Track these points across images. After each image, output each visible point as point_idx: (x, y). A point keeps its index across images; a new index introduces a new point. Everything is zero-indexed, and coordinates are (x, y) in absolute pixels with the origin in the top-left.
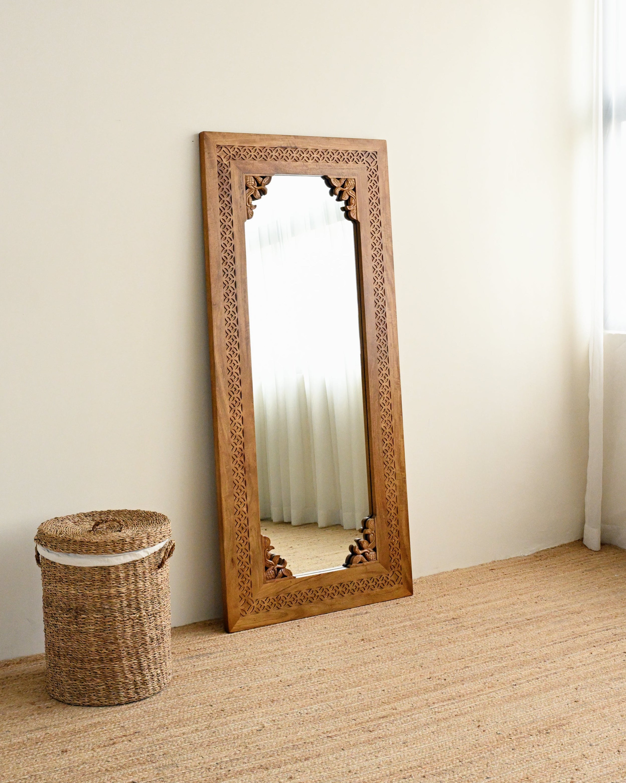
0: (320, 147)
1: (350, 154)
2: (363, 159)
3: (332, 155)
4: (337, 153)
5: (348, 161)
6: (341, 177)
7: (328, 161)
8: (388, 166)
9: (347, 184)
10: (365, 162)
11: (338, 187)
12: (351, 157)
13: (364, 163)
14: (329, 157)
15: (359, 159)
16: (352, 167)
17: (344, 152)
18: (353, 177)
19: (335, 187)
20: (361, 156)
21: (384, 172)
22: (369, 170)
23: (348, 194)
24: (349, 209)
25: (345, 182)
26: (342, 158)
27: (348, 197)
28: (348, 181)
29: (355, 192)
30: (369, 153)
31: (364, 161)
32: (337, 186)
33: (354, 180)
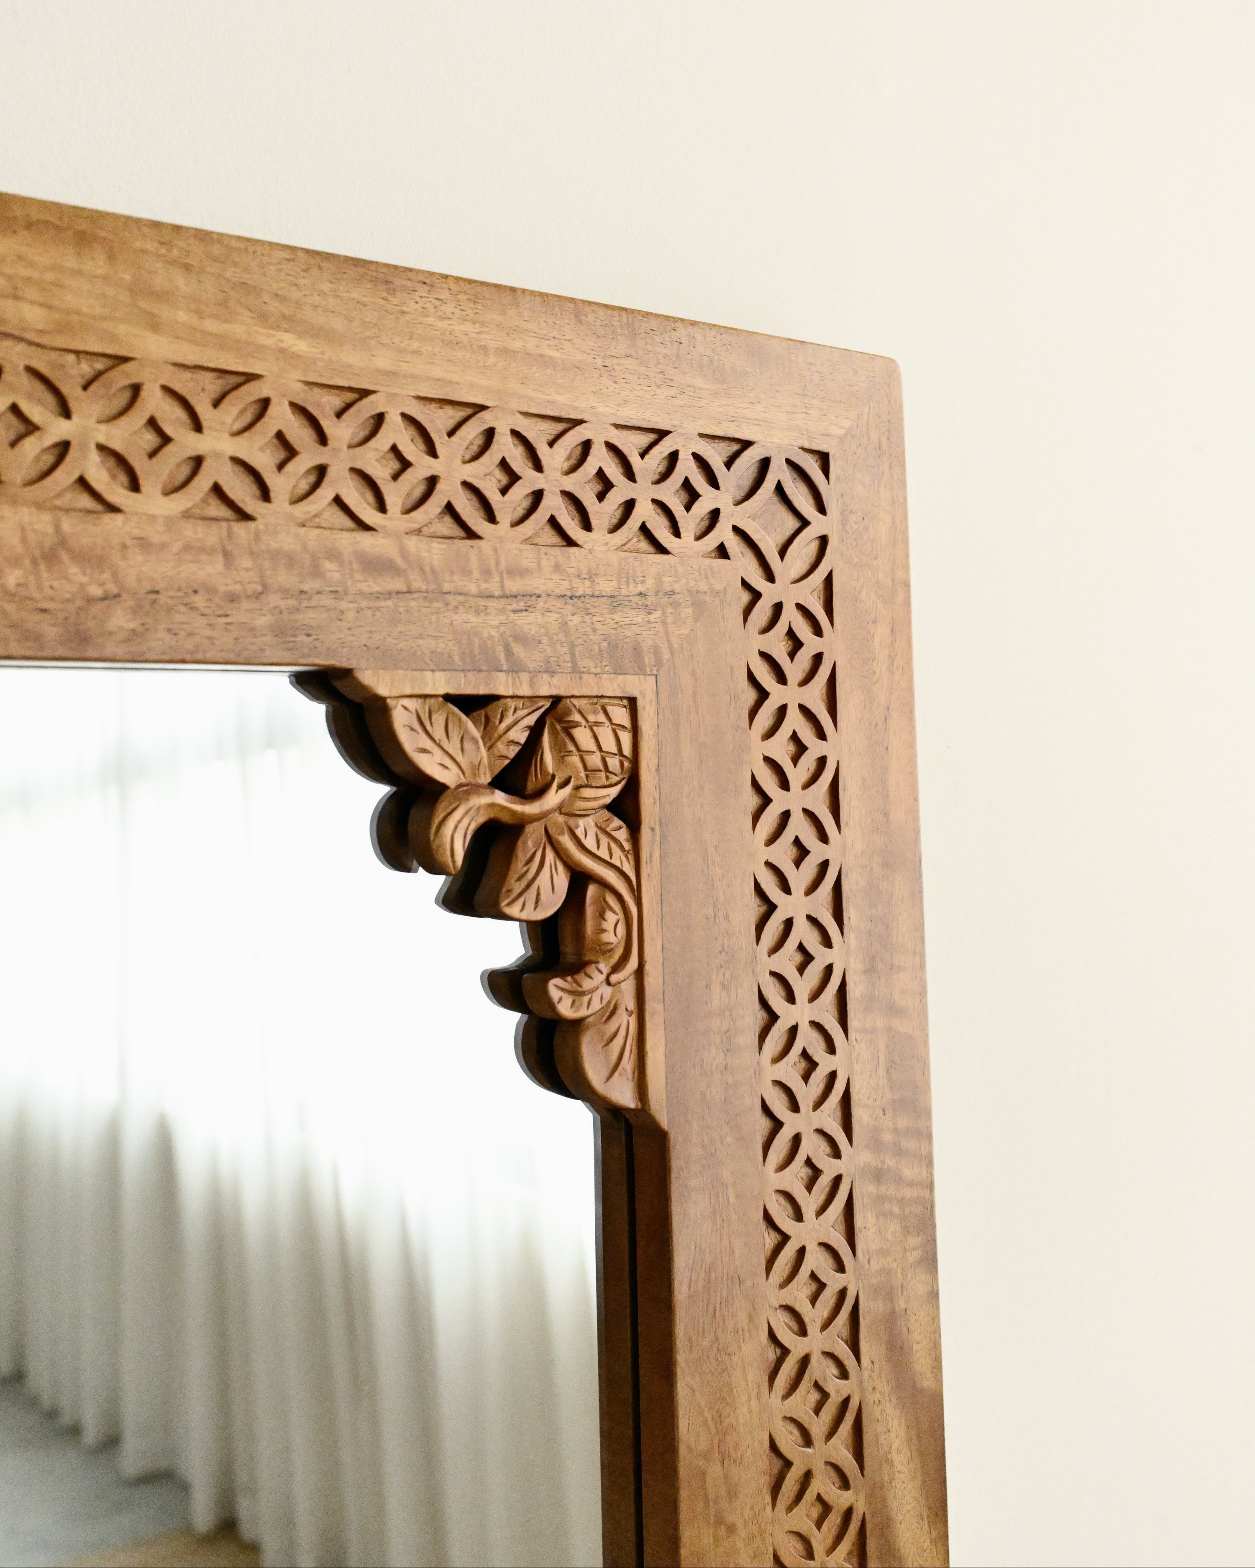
0: (283, 352)
1: (600, 458)
2: (715, 515)
3: (412, 449)
4: (472, 432)
5: (570, 524)
6: (501, 685)
7: (368, 514)
8: (907, 585)
9: (561, 754)
10: (734, 544)
11: (469, 789)
12: (605, 485)
13: (722, 552)
14: (381, 472)
15: (677, 506)
16: (606, 586)
17: (538, 433)
18: (613, 686)
19: (439, 789)
20: (699, 482)
21: (882, 632)
22: (762, 612)
23: (561, 854)
24: (566, 1009)
25: (536, 732)
26: (520, 493)
27: (562, 881)
28: (568, 728)
29: (634, 826)
30: (765, 464)
31: (723, 533)
32: (447, 776)
33: (621, 715)
